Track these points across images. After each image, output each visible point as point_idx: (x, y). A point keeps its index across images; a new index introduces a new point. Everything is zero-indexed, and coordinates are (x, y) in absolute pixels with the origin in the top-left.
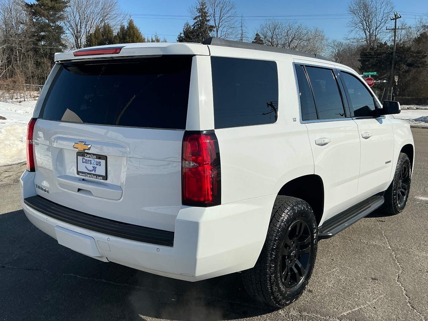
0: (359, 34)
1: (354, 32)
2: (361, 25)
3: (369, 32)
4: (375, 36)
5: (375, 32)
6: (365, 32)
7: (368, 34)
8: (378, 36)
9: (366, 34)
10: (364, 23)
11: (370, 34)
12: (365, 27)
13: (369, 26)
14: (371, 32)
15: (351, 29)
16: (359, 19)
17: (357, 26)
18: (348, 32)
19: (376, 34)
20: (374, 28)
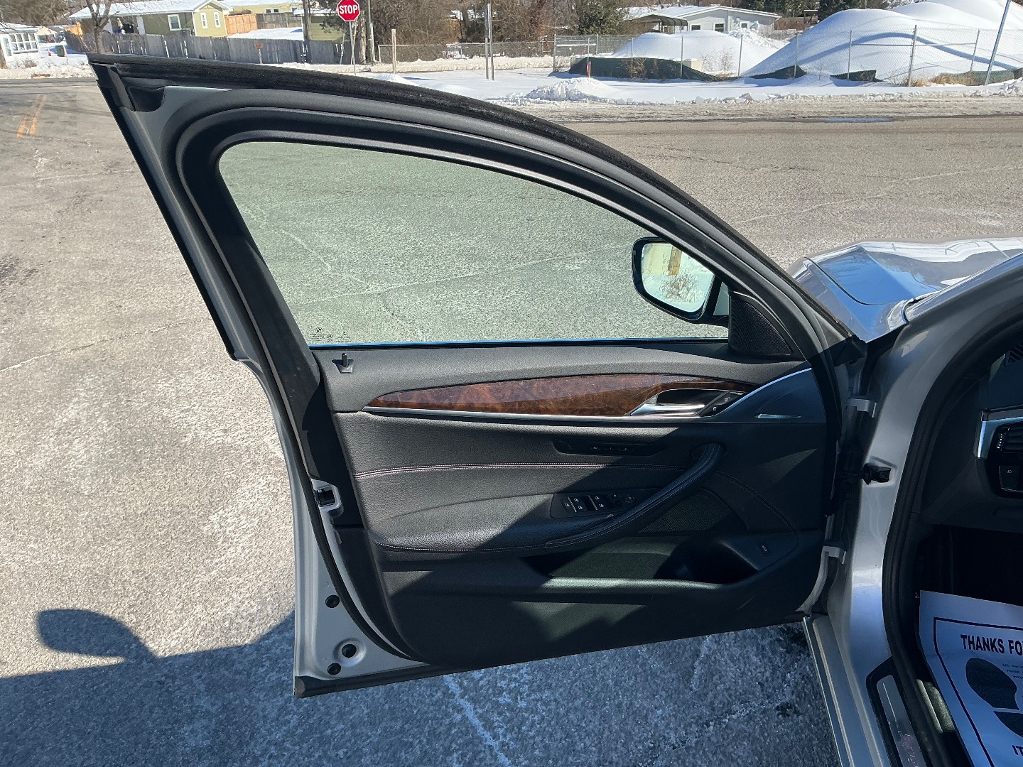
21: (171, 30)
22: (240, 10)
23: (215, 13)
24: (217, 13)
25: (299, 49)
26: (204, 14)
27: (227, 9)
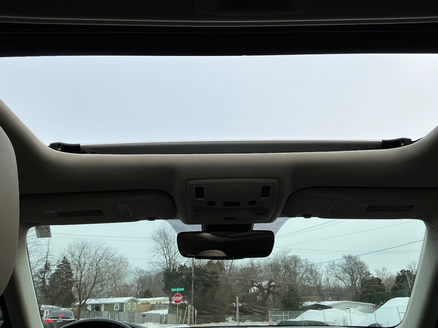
0: (160, 259)
1: (156, 257)
2: (162, 250)
3: (169, 257)
4: (174, 260)
5: (174, 257)
6: (166, 257)
7: (168, 258)
8: (177, 260)
9: (166, 259)
10: (165, 249)
11: (170, 258)
12: (166, 252)
13: (168, 252)
14: (171, 257)
15: (154, 254)
16: (160, 246)
17: (159, 251)
18: (151, 257)
19: (175, 258)
20: (173, 253)
21: (115, 309)
22: (145, 302)
23: (134, 303)
24: (135, 303)
25: (162, 318)
26: (129, 303)
27: (139, 302)
